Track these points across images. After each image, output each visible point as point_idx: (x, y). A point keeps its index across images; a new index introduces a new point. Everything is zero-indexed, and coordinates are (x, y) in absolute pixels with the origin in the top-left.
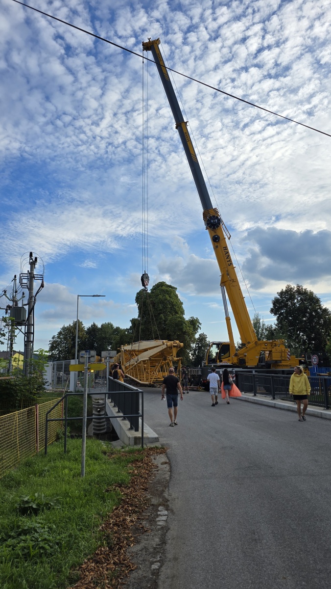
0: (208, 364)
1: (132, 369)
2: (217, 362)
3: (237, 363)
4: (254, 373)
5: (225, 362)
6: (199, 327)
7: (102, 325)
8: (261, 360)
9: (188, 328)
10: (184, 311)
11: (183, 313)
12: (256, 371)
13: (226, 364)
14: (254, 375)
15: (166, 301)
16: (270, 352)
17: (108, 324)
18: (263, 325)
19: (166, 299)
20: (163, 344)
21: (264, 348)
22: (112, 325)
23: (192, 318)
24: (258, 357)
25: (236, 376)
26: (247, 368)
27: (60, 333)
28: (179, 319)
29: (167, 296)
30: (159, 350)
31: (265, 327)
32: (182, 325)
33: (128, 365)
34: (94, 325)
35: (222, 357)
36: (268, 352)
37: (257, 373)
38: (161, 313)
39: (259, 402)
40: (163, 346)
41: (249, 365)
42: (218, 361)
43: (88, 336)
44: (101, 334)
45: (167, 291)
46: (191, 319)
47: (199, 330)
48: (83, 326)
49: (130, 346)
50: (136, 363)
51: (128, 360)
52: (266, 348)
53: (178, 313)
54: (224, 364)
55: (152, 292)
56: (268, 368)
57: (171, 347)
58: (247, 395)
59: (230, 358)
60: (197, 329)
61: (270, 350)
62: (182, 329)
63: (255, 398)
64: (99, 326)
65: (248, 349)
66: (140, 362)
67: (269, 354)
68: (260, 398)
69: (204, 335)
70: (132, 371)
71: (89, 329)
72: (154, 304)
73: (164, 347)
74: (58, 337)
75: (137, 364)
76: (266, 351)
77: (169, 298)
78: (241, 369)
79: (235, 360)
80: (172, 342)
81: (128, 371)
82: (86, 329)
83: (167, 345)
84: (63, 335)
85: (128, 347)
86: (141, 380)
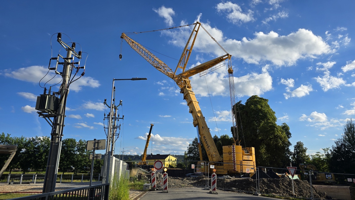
10: (276, 118)
15: (258, 110)
23: (284, 124)
28: (271, 125)
29: (259, 106)
62: (274, 133)
69: (301, 143)
72: (247, 113)
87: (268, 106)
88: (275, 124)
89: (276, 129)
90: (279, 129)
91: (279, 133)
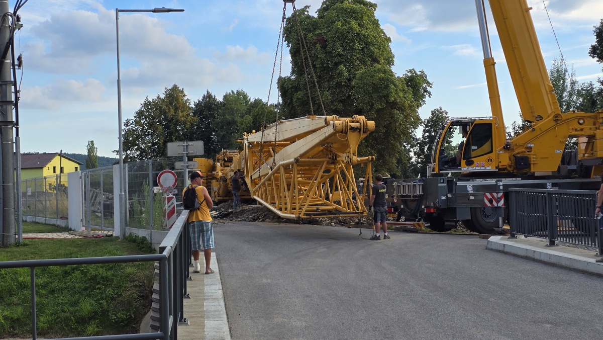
0: (440, 170)
1: (264, 184)
2: (460, 165)
3: (510, 166)
4: (549, 187)
5: (480, 165)
6: (426, 91)
7: (225, 97)
8: (567, 158)
9: (401, 94)
10: (392, 57)
11: (390, 61)
12: (554, 185)
13: (482, 169)
14: (550, 194)
15: (350, 36)
16: (591, 138)
17: (238, 93)
18: (573, 83)
19: (350, 31)
20: (327, 123)
21: (576, 130)
22: (245, 96)
23: (410, 71)
24: (560, 152)
25: (506, 196)
26: (533, 177)
27: (140, 114)
28: (382, 75)
29: (354, 24)
30: (317, 141)
31: (578, 87)
32: (387, 87)
33: (256, 176)
34: (209, 96)
35: (473, 154)
36: (585, 140)
37: (556, 189)
38: (340, 63)
39: (564, 263)
40: (325, 129)
41: (538, 169)
42: (463, 162)
43: (196, 119)
44: (224, 115)
45: (354, 11)
46: (409, 74)
47: (427, 99)
48: (185, 98)
49: (260, 133)
50: (270, 172)
51: (257, 165)
52: (582, 130)
53: (378, 62)
54: (477, 169)
55: (321, 16)
56: (584, 177)
57: (344, 131)
58: (530, 244)
59: (492, 155)
60: (423, 96)
61: (591, 133)
62: (387, 96)
63: (552, 252)
64: (220, 98)
65: (536, 133)
66: (279, 168)
67: (588, 143)
68: (565, 252)
69: (442, 113)
70: (263, 188)
71: (198, 105)
72: (324, 43)
73: (329, 130)
74: (137, 123)
75: (273, 174)
76: (582, 136)
77: (357, 28)
78: (519, 181)
79: (505, 160)
80: (348, 119)
81: (257, 190)
82: (192, 105)
83: (334, 126)
84: (146, 117)
85: (255, 137)
86: (281, 210)
87: (376, 23)
88: (391, 74)
89: (392, 86)
90: (400, 86)
91: (400, 97)
